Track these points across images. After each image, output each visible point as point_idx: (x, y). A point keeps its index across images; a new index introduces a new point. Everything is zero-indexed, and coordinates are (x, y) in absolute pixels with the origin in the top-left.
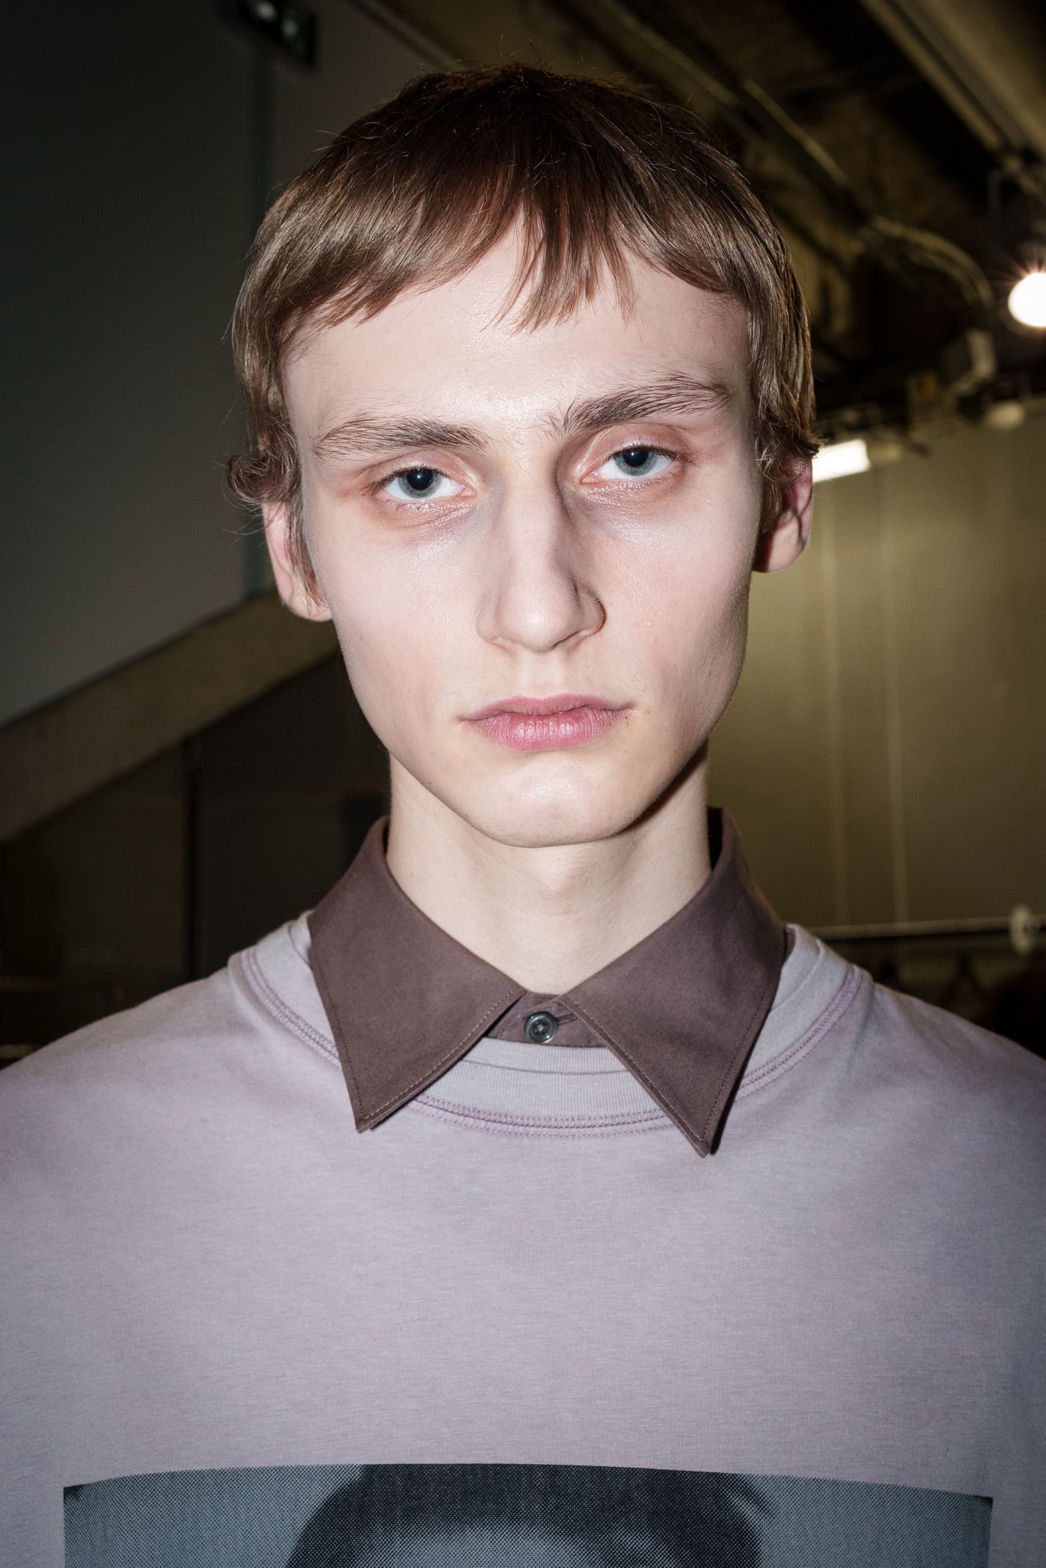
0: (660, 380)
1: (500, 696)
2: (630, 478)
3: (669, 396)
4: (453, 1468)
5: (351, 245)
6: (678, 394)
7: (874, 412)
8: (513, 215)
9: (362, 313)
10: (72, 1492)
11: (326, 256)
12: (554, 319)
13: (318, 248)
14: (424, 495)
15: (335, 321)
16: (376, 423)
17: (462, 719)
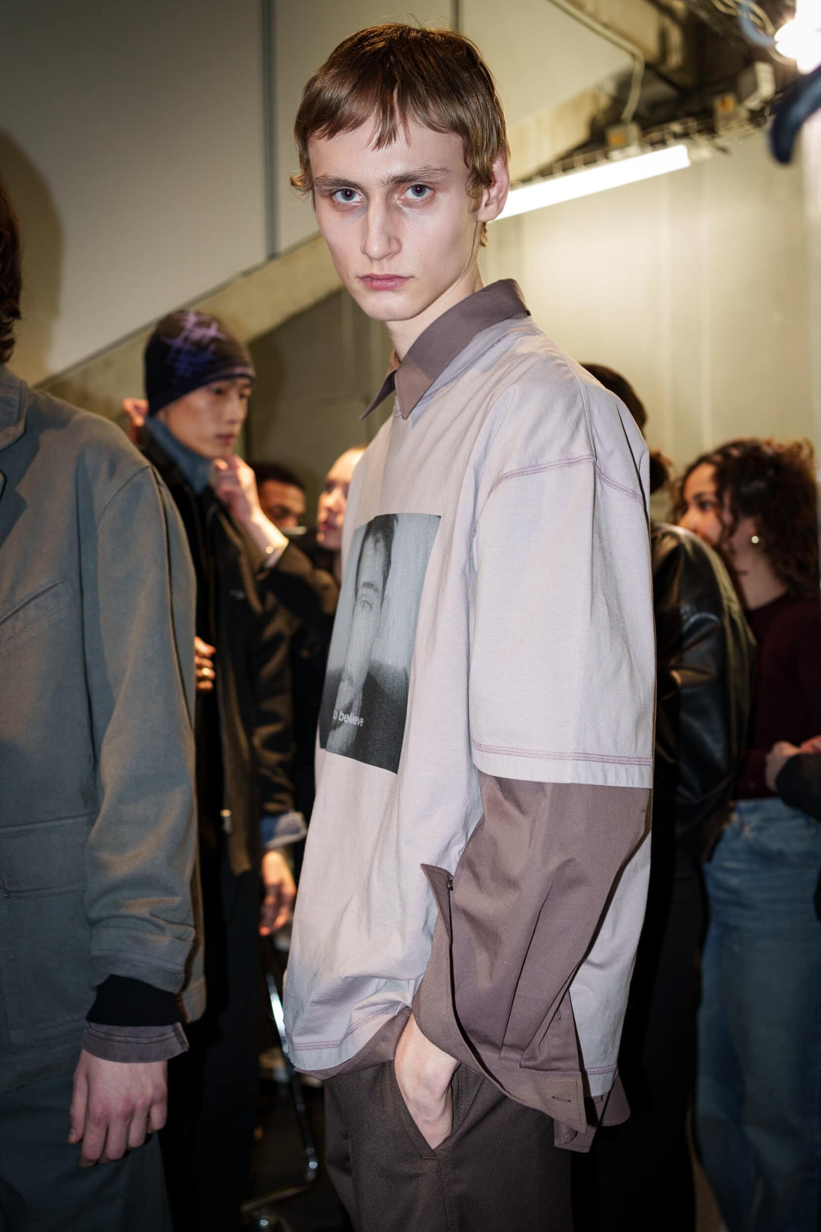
0: (420, 168)
1: (367, 272)
7: (693, 124)
9: (327, 137)
14: (350, 200)
15: (320, 138)
17: (358, 277)
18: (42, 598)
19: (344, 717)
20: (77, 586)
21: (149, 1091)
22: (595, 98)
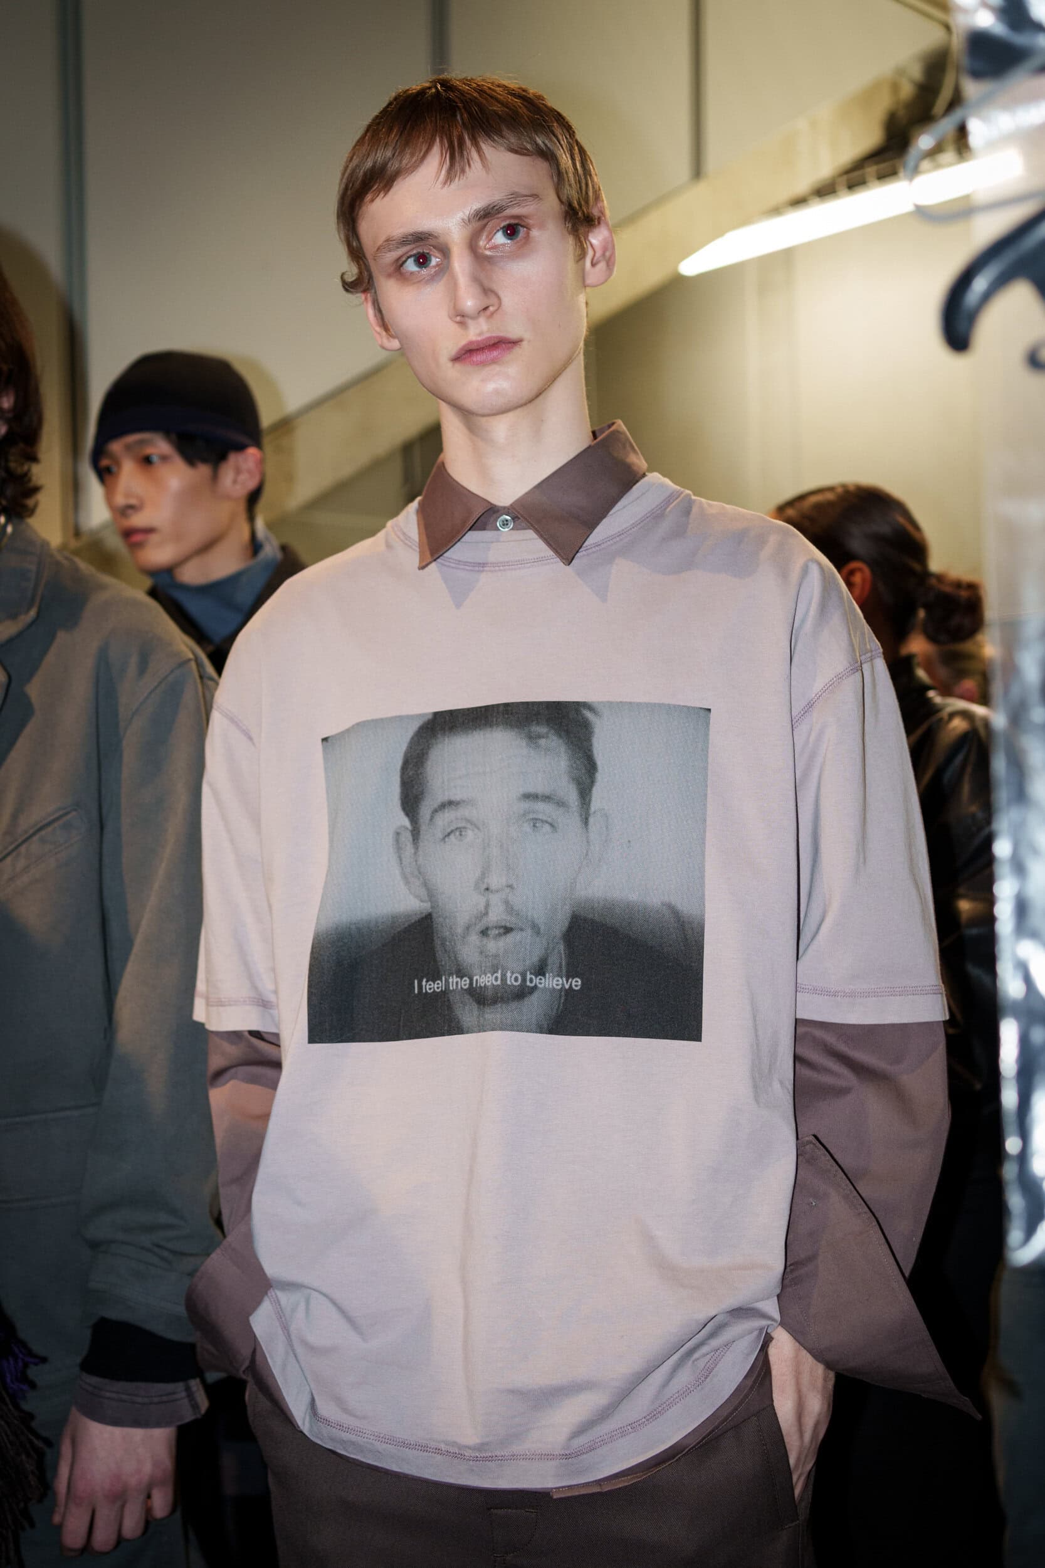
0: (506, 196)
2: (509, 241)
3: (511, 201)
4: (468, 709)
5: (374, 166)
6: (515, 200)
8: (435, 140)
9: (382, 195)
10: (325, 740)
11: (365, 174)
12: (457, 179)
13: (361, 173)
15: (372, 200)
16: (394, 238)
17: (451, 359)
18: (50, 829)
19: (536, 981)
20: (95, 814)
21: (148, 1468)
22: (895, 87)
